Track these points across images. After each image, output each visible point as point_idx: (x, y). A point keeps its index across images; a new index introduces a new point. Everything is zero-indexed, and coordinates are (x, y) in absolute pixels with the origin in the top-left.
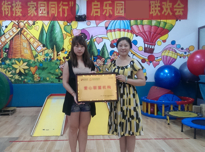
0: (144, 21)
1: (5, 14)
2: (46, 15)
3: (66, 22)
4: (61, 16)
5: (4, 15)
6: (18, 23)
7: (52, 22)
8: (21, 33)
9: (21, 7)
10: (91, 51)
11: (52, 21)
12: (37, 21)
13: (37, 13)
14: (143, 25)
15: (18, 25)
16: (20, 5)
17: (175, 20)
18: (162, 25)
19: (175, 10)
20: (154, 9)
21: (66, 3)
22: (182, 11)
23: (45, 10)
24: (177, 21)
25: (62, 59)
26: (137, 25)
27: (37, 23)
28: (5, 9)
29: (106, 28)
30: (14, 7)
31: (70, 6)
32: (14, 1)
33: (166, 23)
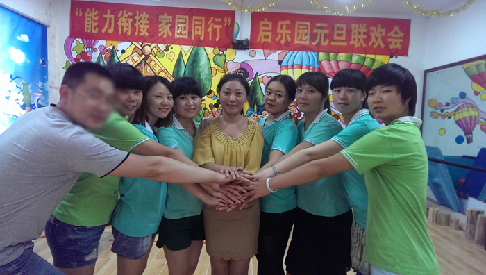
0: (340, 54)
1: (122, 31)
2: (186, 37)
3: (217, 49)
4: (210, 39)
5: (120, 33)
6: (142, 48)
7: (195, 49)
8: (145, 63)
9: (148, 22)
10: (254, 97)
11: (196, 47)
12: (172, 46)
13: (173, 32)
14: (338, 62)
15: (142, 50)
16: (146, 19)
17: (389, 57)
18: (367, 63)
19: (389, 40)
20: (356, 37)
21: (220, 20)
22: (401, 43)
23: (185, 28)
24: (391, 57)
25: (207, 107)
26: (328, 60)
27: (172, 48)
28: (123, 24)
29: (280, 62)
30: (137, 21)
31: (225, 24)
32: (138, 12)
33: (374, 60)
